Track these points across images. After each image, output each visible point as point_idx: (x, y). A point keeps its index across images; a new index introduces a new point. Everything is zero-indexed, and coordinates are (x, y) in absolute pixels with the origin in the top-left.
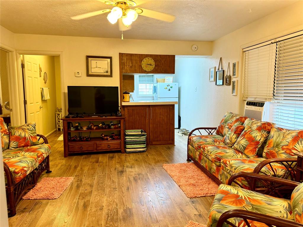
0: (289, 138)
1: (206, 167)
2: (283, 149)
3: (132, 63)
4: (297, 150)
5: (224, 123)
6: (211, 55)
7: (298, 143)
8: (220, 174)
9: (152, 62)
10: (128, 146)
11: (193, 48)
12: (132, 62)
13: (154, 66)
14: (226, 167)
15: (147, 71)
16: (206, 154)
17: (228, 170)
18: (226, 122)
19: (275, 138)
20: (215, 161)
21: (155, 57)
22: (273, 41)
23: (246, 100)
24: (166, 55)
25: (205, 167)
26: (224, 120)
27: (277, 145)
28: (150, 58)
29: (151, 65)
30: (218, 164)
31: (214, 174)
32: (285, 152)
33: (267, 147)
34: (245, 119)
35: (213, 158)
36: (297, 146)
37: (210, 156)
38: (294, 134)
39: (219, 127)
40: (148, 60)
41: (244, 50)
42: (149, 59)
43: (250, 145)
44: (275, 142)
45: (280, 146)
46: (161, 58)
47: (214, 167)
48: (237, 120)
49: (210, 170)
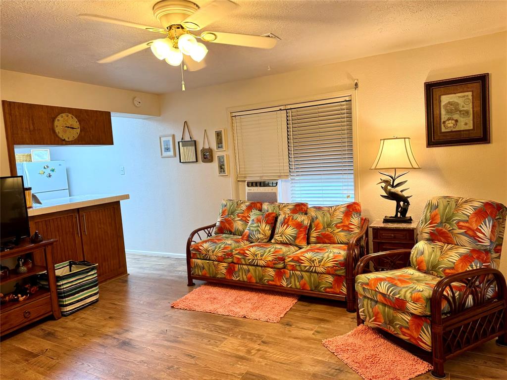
0: (340, 215)
1: (250, 278)
2: (338, 228)
3: (33, 124)
4: (354, 225)
5: (228, 214)
6: (160, 116)
7: (353, 218)
8: (286, 279)
9: (74, 122)
10: (68, 301)
11: (136, 103)
12: (33, 120)
13: (79, 131)
14: (302, 265)
15: (67, 139)
16: (251, 260)
17: (305, 267)
18: (232, 213)
19: (320, 218)
20: (274, 264)
21: (78, 113)
22: (282, 108)
23: (245, 181)
24: (97, 111)
25: (246, 280)
26: (227, 211)
27: (329, 225)
28: (70, 115)
29: (73, 128)
30: (281, 266)
31: (270, 282)
32: (342, 229)
33: (315, 230)
34: (261, 205)
35: (269, 261)
36: (352, 220)
37: (261, 260)
38: (343, 209)
39: (221, 222)
40: (66, 118)
41: (234, 114)
42: (67, 116)
43: (300, 233)
44: (324, 221)
45: (332, 225)
46: (88, 115)
47: (271, 272)
48: (250, 208)
49: (261, 279)
